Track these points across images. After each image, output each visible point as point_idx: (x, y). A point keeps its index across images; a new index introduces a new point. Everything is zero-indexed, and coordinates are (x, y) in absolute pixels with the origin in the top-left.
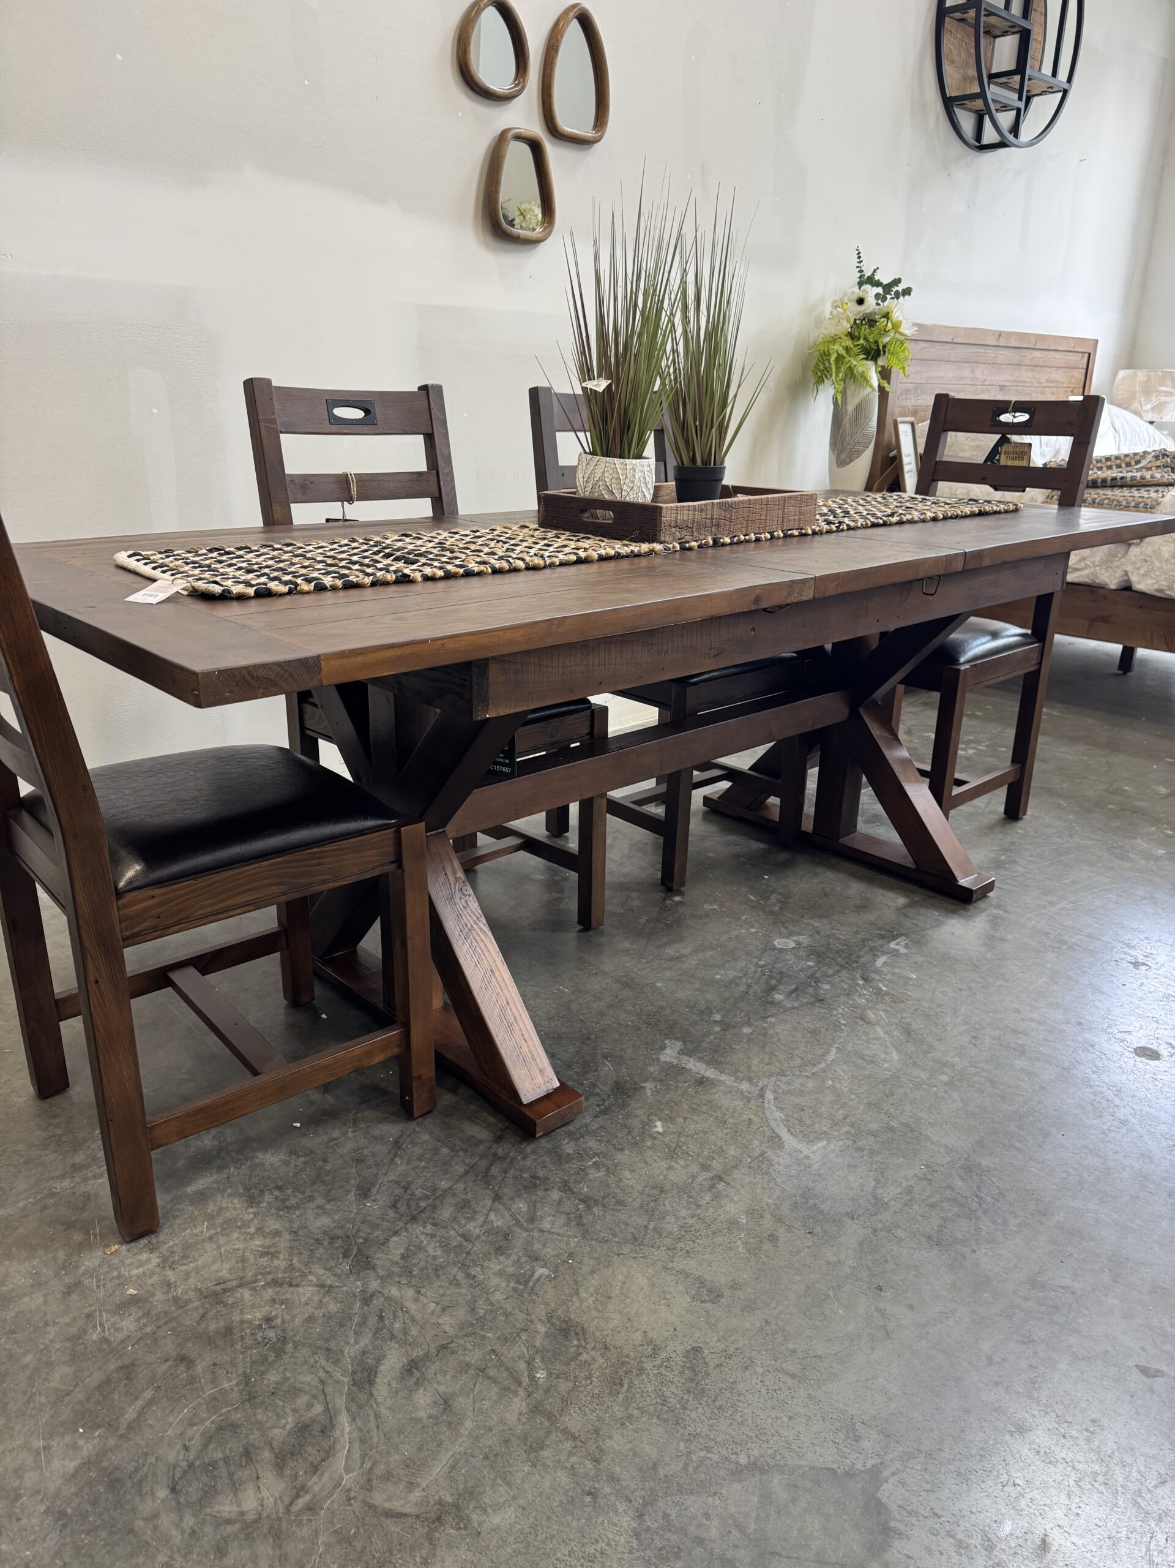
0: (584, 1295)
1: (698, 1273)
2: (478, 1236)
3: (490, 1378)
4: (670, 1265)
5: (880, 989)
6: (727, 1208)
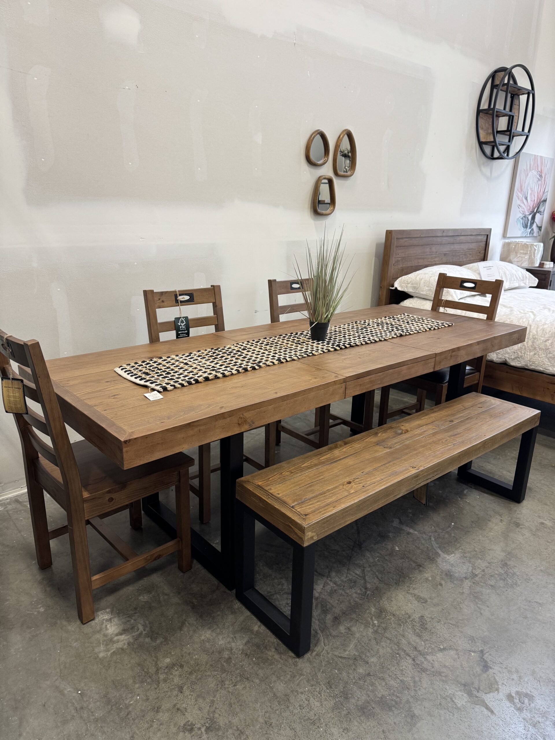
0: (384, 600)
1: (419, 594)
2: (346, 581)
3: (360, 622)
4: (409, 592)
5: (467, 502)
6: (425, 575)
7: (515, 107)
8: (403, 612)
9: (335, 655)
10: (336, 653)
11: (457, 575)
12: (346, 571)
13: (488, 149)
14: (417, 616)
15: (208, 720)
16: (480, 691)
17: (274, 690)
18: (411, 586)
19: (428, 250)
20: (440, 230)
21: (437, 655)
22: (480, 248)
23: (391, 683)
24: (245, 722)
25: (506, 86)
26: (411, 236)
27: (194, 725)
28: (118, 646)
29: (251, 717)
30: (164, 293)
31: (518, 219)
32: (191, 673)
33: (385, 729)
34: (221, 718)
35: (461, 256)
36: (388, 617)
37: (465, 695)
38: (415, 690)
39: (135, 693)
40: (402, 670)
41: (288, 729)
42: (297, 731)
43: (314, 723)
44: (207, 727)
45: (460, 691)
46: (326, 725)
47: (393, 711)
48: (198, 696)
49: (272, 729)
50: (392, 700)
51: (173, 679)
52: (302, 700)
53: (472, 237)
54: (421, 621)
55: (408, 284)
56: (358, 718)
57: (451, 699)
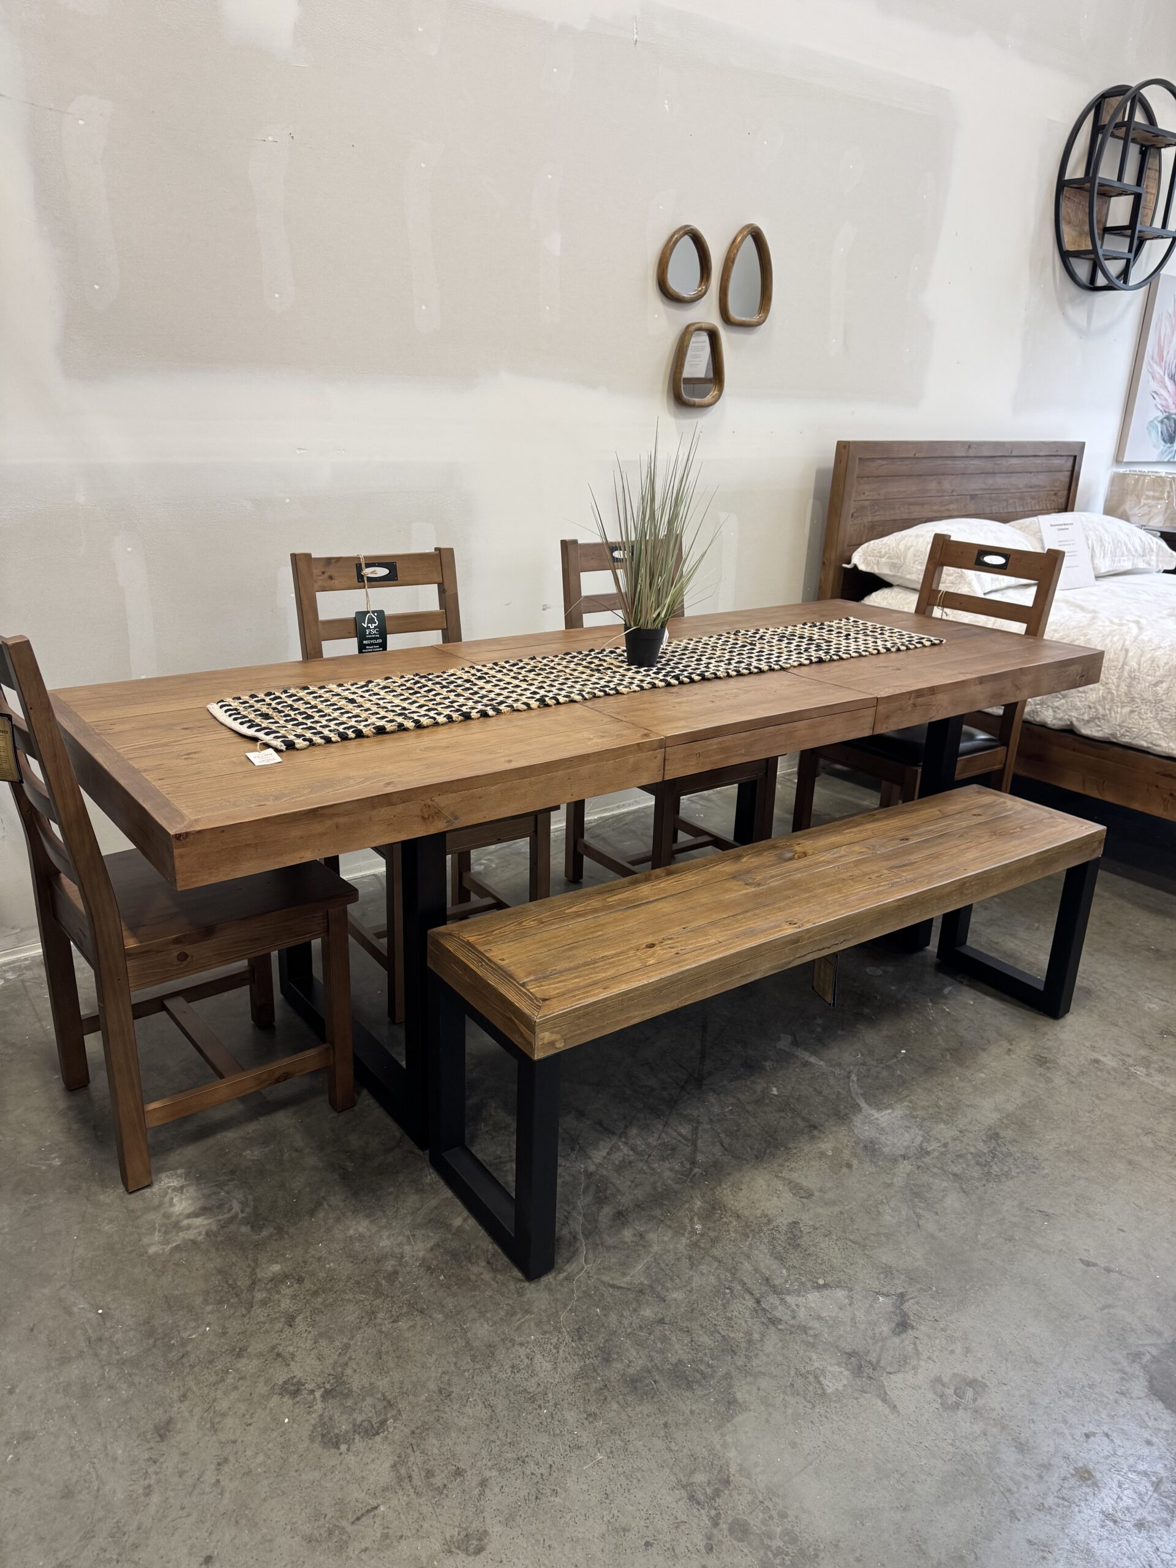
0: (725, 1186)
1: (799, 1181)
2: (655, 1146)
3: (666, 1225)
4: (780, 1175)
5: (944, 1010)
6: (820, 1145)
7: (1149, 174)
8: (759, 1213)
9: (603, 1282)
10: (606, 1279)
11: (886, 1150)
12: (661, 1127)
13: (1082, 269)
14: (785, 1222)
15: (331, 1377)
16: (878, 1369)
17: (469, 1335)
18: (787, 1164)
19: (933, 486)
20: (963, 443)
21: (809, 1295)
22: (1057, 484)
23: (701, 1339)
24: (401, 1388)
25: (1124, 129)
26: (891, 455)
27: (304, 1385)
28: (187, 1237)
29: (414, 1379)
30: (333, 561)
31: (1152, 422)
32: (315, 1294)
33: (669, 1422)
34: (356, 1376)
35: (1011, 501)
36: (725, 1220)
37: (846, 1373)
38: (747, 1357)
39: (202, 1320)
40: (730, 1319)
41: (481, 1405)
42: (497, 1411)
43: (533, 1399)
44: (326, 1390)
45: (839, 1364)
46: (556, 1405)
47: (693, 1389)
48: (321, 1335)
49: (450, 1403)
50: (697, 1371)
51: (279, 1301)
52: (519, 1357)
53: (1038, 461)
54: (792, 1232)
55: (881, 557)
56: (621, 1397)
57: (816, 1377)
